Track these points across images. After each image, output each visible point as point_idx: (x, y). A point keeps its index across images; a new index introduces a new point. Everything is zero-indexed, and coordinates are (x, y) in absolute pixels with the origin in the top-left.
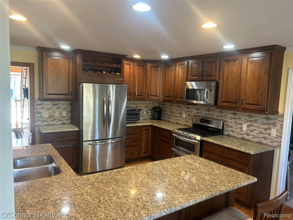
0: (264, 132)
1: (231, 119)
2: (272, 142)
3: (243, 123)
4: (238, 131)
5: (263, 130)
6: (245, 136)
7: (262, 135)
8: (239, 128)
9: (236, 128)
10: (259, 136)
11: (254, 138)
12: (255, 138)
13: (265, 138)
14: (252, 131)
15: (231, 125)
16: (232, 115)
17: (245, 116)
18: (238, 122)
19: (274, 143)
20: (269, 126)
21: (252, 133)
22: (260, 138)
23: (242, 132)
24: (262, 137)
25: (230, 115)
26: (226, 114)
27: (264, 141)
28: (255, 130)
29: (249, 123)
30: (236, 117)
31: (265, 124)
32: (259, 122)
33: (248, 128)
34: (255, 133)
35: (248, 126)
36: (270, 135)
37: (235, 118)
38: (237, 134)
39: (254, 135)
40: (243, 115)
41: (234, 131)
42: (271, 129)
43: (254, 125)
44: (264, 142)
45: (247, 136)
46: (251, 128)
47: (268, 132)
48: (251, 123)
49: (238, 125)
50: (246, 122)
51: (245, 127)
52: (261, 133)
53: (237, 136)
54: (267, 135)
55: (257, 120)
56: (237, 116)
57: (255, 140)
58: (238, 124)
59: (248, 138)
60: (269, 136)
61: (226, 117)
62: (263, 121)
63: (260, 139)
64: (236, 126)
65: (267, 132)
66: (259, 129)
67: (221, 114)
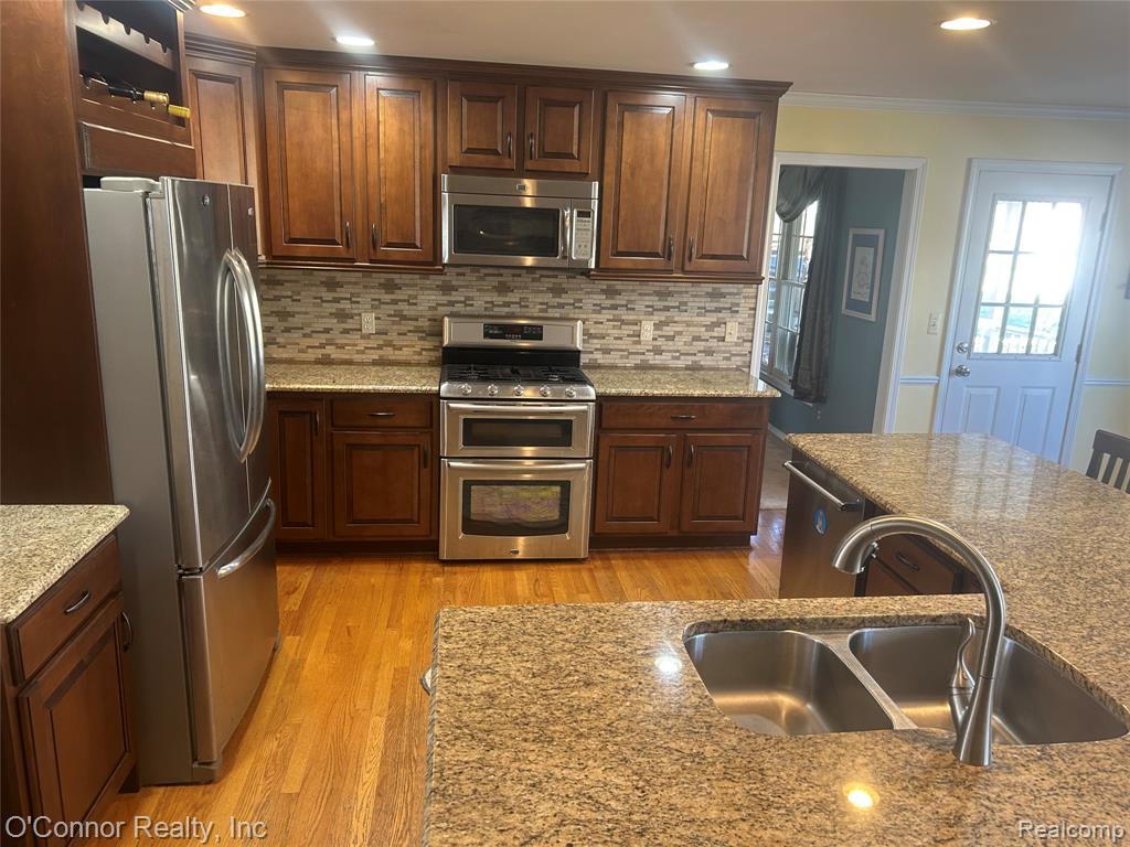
0: (706, 335)
1: (599, 312)
2: (728, 359)
3: (641, 317)
4: (624, 347)
5: (703, 329)
6: (650, 358)
7: (701, 345)
8: (628, 336)
9: (616, 338)
10: (693, 349)
11: (677, 358)
12: (682, 357)
13: (709, 352)
14: (671, 338)
15: (604, 332)
16: (601, 299)
17: (649, 295)
18: (623, 317)
19: (733, 359)
20: (720, 315)
21: (671, 343)
22: (695, 355)
23: (639, 347)
24: (702, 349)
25: (595, 296)
26: (578, 297)
27: (706, 361)
28: (680, 333)
29: (659, 317)
30: (618, 302)
31: (707, 311)
32: (692, 308)
33: (660, 333)
34: (679, 343)
35: (658, 326)
36: (723, 339)
37: (615, 307)
38: (622, 357)
39: (675, 348)
40: (640, 294)
41: (611, 347)
42: (725, 323)
43: (676, 319)
44: (709, 363)
45: (657, 357)
46: (669, 330)
47: (718, 332)
48: (668, 314)
49: (623, 327)
50: (652, 314)
51: (648, 330)
52: (697, 339)
53: (620, 363)
54: (713, 343)
55: (685, 304)
56: (621, 300)
57: (680, 363)
58: (623, 322)
59: (657, 362)
60: (721, 343)
61: (581, 307)
62: (702, 305)
63: (694, 358)
64: (619, 332)
65: (716, 335)
66: (691, 329)
67: (560, 297)
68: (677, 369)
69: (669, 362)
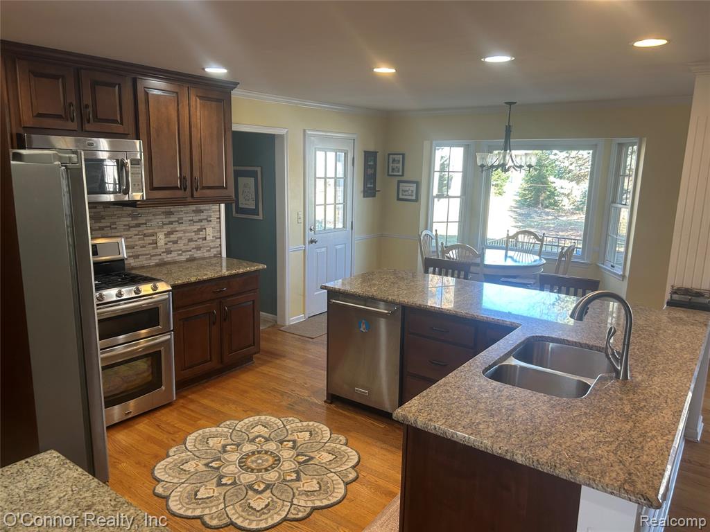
0: (195, 237)
1: (129, 230)
2: (209, 251)
3: (156, 230)
4: (148, 252)
5: (193, 234)
6: (164, 257)
7: (193, 245)
8: (150, 244)
9: (141, 247)
10: (189, 248)
11: (181, 255)
12: (184, 254)
13: (198, 248)
14: (175, 242)
15: (133, 243)
16: (128, 220)
17: (159, 215)
18: (145, 232)
19: (212, 250)
20: (202, 224)
21: (175, 245)
22: (190, 251)
23: (156, 250)
24: (194, 246)
25: (125, 219)
26: (112, 221)
27: (197, 254)
28: (181, 238)
29: (167, 229)
30: (140, 222)
31: (194, 222)
32: (186, 221)
33: (168, 239)
34: (181, 245)
35: (168, 235)
36: (205, 239)
37: (138, 225)
38: (147, 259)
39: (178, 248)
40: (153, 215)
41: (139, 253)
42: (205, 229)
43: (177, 229)
44: (199, 255)
45: (169, 256)
46: (173, 237)
47: (202, 234)
48: (172, 226)
49: (145, 238)
50: (163, 228)
51: (161, 239)
52: (190, 240)
53: (146, 263)
54: (200, 242)
55: (181, 218)
56: (142, 220)
57: (183, 258)
58: (145, 235)
59: (169, 259)
60: (204, 241)
61: (116, 228)
62: (191, 218)
63: (190, 253)
64: (142, 242)
65: (201, 236)
66: (187, 234)
67: (100, 222)
68: (181, 262)
69: (176, 258)
